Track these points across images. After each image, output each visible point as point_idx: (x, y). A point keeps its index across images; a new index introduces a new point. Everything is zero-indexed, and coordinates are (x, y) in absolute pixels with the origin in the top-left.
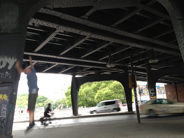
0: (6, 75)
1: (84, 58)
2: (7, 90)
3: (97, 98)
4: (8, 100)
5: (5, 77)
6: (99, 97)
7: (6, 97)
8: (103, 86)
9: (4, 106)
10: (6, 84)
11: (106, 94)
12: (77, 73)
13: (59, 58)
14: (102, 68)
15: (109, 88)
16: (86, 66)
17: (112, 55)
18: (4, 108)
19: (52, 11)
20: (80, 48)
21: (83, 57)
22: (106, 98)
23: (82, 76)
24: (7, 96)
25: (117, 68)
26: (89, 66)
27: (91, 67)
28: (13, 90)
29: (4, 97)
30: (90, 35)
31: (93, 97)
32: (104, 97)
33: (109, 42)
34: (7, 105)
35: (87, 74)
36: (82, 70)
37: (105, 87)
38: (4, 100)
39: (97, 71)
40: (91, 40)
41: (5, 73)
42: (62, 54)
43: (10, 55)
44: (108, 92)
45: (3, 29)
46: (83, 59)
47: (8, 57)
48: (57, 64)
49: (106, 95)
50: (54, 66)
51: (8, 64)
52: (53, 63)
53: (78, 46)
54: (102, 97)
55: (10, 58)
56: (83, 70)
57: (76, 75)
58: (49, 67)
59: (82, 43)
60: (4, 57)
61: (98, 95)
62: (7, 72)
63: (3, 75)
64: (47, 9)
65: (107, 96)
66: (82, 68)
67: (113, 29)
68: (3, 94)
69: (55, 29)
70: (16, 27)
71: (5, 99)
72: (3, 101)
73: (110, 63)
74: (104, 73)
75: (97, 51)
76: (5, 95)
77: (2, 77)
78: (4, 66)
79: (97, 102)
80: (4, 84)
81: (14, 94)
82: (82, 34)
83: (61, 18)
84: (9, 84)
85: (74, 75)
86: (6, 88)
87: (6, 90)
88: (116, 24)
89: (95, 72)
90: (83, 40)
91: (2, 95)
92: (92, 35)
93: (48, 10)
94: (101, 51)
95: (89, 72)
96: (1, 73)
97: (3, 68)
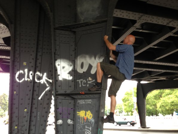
0: (88, 82)
1: (159, 61)
2: (91, 105)
3: (160, 107)
4: (93, 121)
5: (88, 85)
6: (163, 106)
7: (91, 116)
8: (167, 93)
9: (87, 129)
10: (90, 95)
11: (173, 102)
12: (144, 78)
15: (175, 96)
16: (155, 70)
18: (88, 132)
20: (156, 47)
21: (158, 59)
22: (173, 107)
23: (148, 82)
24: (92, 113)
26: (160, 70)
27: (163, 71)
29: (87, 115)
31: (155, 105)
32: (169, 106)
34: (92, 128)
35: (155, 80)
36: (150, 75)
37: (170, 94)
38: (87, 119)
39: (169, 77)
41: (88, 79)
43: (93, 54)
44: (174, 101)
45: (82, 19)
47: (91, 57)
49: (172, 104)
51: (90, 67)
54: (167, 105)
55: (93, 58)
56: (152, 76)
57: (142, 81)
60: (85, 57)
61: (162, 103)
62: (90, 78)
63: (85, 82)
65: (173, 105)
66: (150, 73)
68: (86, 110)
70: (99, 15)
71: (89, 118)
72: (86, 122)
76: (89, 111)
77: (83, 85)
78: (85, 69)
79: (161, 111)
80: (86, 96)
81: (102, 111)
82: (171, 25)
83: (148, 3)
84: (94, 95)
85: (139, 81)
86: (89, 101)
87: (89, 104)
89: (167, 78)
90: (170, 34)
91: (84, 112)
95: (158, 77)
96: (82, 80)
97: (84, 72)
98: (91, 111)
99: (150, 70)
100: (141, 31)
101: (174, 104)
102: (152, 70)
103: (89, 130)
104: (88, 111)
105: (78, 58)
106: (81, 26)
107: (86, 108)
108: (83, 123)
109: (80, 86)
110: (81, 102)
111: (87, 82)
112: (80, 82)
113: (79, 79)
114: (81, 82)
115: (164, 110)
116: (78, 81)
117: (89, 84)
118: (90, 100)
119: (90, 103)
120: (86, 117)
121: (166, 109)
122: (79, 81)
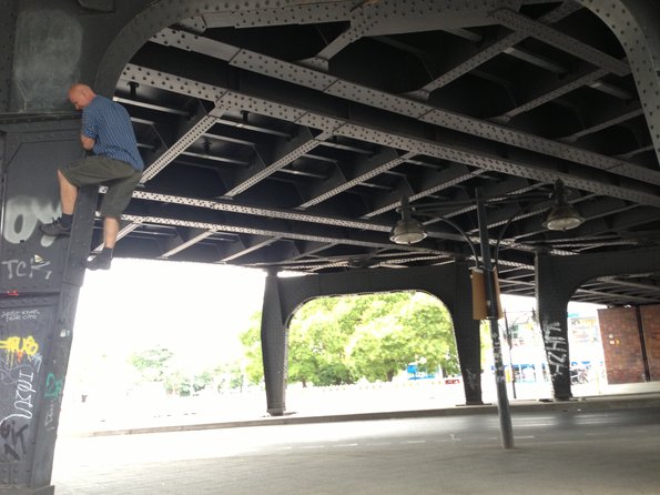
0: (33, 267)
1: (311, 211)
2: (35, 322)
3: (354, 355)
4: (39, 358)
5: (31, 275)
6: (361, 350)
7: (34, 348)
8: (374, 311)
9: (24, 378)
10: (35, 299)
11: (387, 339)
12: (286, 262)
13: (220, 207)
14: (376, 245)
15: (397, 320)
16: (315, 239)
17: (411, 199)
18: (25, 384)
19: (200, 38)
20: (296, 172)
22: (387, 352)
23: (301, 274)
24: (36, 341)
25: (429, 248)
26: (330, 240)
27: (336, 242)
28: (59, 321)
29: (24, 348)
30: (337, 125)
31: (340, 350)
32: (379, 350)
33: (401, 153)
34: (35, 373)
35: (320, 267)
36: (302, 252)
37: (384, 313)
38: (25, 355)
39: (356, 258)
40: (339, 147)
41: (32, 260)
42: (231, 194)
43: (48, 196)
44: (392, 334)
45: (26, 100)
46: (309, 211)
47: (43, 204)
48: (214, 228)
49: (387, 344)
50: (204, 236)
52: (201, 225)
53: (290, 166)
54: (372, 349)
56: (307, 254)
57: (281, 270)
58: (186, 241)
59: (304, 154)
60: (28, 204)
61: (358, 343)
62: (36, 256)
63: (24, 266)
64: (181, 32)
65: (388, 348)
66: (302, 246)
67: (418, 105)
68: (23, 335)
69: (210, 106)
71: (29, 353)
72: (22, 362)
73: (406, 229)
74: (383, 264)
75: (357, 186)
76: (30, 338)
77: (19, 275)
78: (26, 233)
79: (355, 368)
80: (24, 300)
81: (63, 335)
82: (305, 122)
83: (232, 63)
84: (46, 299)
85: (273, 270)
86: (32, 314)
87: (31, 320)
88: (431, 87)
89: (351, 261)
90: (311, 145)
91: (18, 339)
92: (341, 126)
93: (186, 34)
94: (372, 186)
95: (326, 259)
96: (16, 261)
97: (22, 241)
98: (35, 338)
99: (301, 237)
100: (240, 125)
101: (390, 343)
102: (308, 238)
103: (28, 379)
104: (26, 337)
105: (9, 203)
106: (19, 121)
107: (22, 330)
108: (14, 366)
109: (11, 276)
110: (12, 316)
111: (29, 265)
112: (10, 267)
113: (8, 260)
114: (14, 266)
115: (364, 362)
116: (4, 263)
117: (34, 270)
118: (34, 311)
119: (35, 317)
120: (22, 351)
121: (369, 360)
122: (9, 264)
